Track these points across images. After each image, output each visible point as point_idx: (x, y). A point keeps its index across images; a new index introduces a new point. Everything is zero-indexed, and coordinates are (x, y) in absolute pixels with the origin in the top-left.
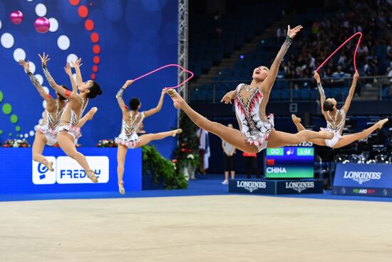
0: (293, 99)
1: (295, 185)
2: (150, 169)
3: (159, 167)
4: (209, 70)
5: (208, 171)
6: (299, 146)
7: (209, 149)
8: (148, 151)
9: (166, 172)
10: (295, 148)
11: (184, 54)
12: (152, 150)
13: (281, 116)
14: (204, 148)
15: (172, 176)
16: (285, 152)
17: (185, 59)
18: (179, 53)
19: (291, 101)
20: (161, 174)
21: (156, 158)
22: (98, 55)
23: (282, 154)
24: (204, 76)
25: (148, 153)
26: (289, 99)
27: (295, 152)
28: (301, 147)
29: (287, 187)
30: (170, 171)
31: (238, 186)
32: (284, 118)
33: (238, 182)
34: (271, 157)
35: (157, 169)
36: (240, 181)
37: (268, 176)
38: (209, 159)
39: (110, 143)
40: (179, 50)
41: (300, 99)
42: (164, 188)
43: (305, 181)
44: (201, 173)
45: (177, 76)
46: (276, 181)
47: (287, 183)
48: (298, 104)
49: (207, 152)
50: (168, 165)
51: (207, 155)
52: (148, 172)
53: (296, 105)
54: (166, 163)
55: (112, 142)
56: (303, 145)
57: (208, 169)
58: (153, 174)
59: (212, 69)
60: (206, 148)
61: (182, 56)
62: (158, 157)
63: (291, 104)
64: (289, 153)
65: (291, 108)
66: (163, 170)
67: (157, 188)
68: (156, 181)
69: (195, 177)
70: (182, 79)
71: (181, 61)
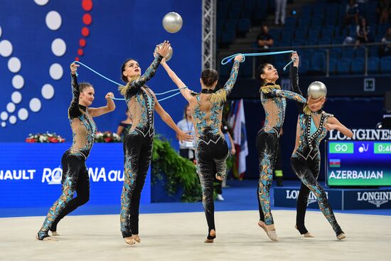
0: (369, 72)
1: (371, 196)
2: (163, 173)
3: (175, 169)
4: (247, 31)
5: (245, 175)
6: (376, 140)
7: (246, 144)
8: (159, 148)
9: (185, 177)
10: (370, 143)
11: (211, 9)
12: (164, 145)
13: (352, 97)
14: (240, 143)
15: (193, 183)
16: (356, 149)
17: (211, 16)
18: (203, 9)
19: (366, 75)
20: (178, 180)
21: (171, 158)
22: (89, 12)
23: (351, 151)
24: (239, 40)
25: (159, 151)
26: (363, 73)
27: (371, 148)
28: (380, 141)
29: (359, 199)
30: (190, 176)
31: (288, 197)
32: (356, 99)
33: (288, 192)
34: (336, 156)
35: (172, 173)
36: (291, 190)
37: (330, 183)
38: (247, 158)
39: (105, 137)
40: (204, 4)
41: (380, 72)
42: (183, 199)
43: (386, 191)
44: (236, 179)
45: (201, 41)
46: (343, 190)
47: (359, 194)
48: (377, 79)
49: (244, 149)
50: (188, 168)
51: (244, 154)
52: (160, 177)
53: (373, 80)
54: (184, 164)
55: (109, 135)
56: (383, 138)
57: (245, 172)
58: (166, 180)
59: (250, 30)
60: (243, 142)
61: (208, 13)
62: (173, 155)
63: (365, 80)
64: (361, 150)
65: (366, 85)
66: (181, 174)
67: (173, 200)
68: (171, 190)
69: (227, 184)
70: (207, 44)
71: (206, 20)
